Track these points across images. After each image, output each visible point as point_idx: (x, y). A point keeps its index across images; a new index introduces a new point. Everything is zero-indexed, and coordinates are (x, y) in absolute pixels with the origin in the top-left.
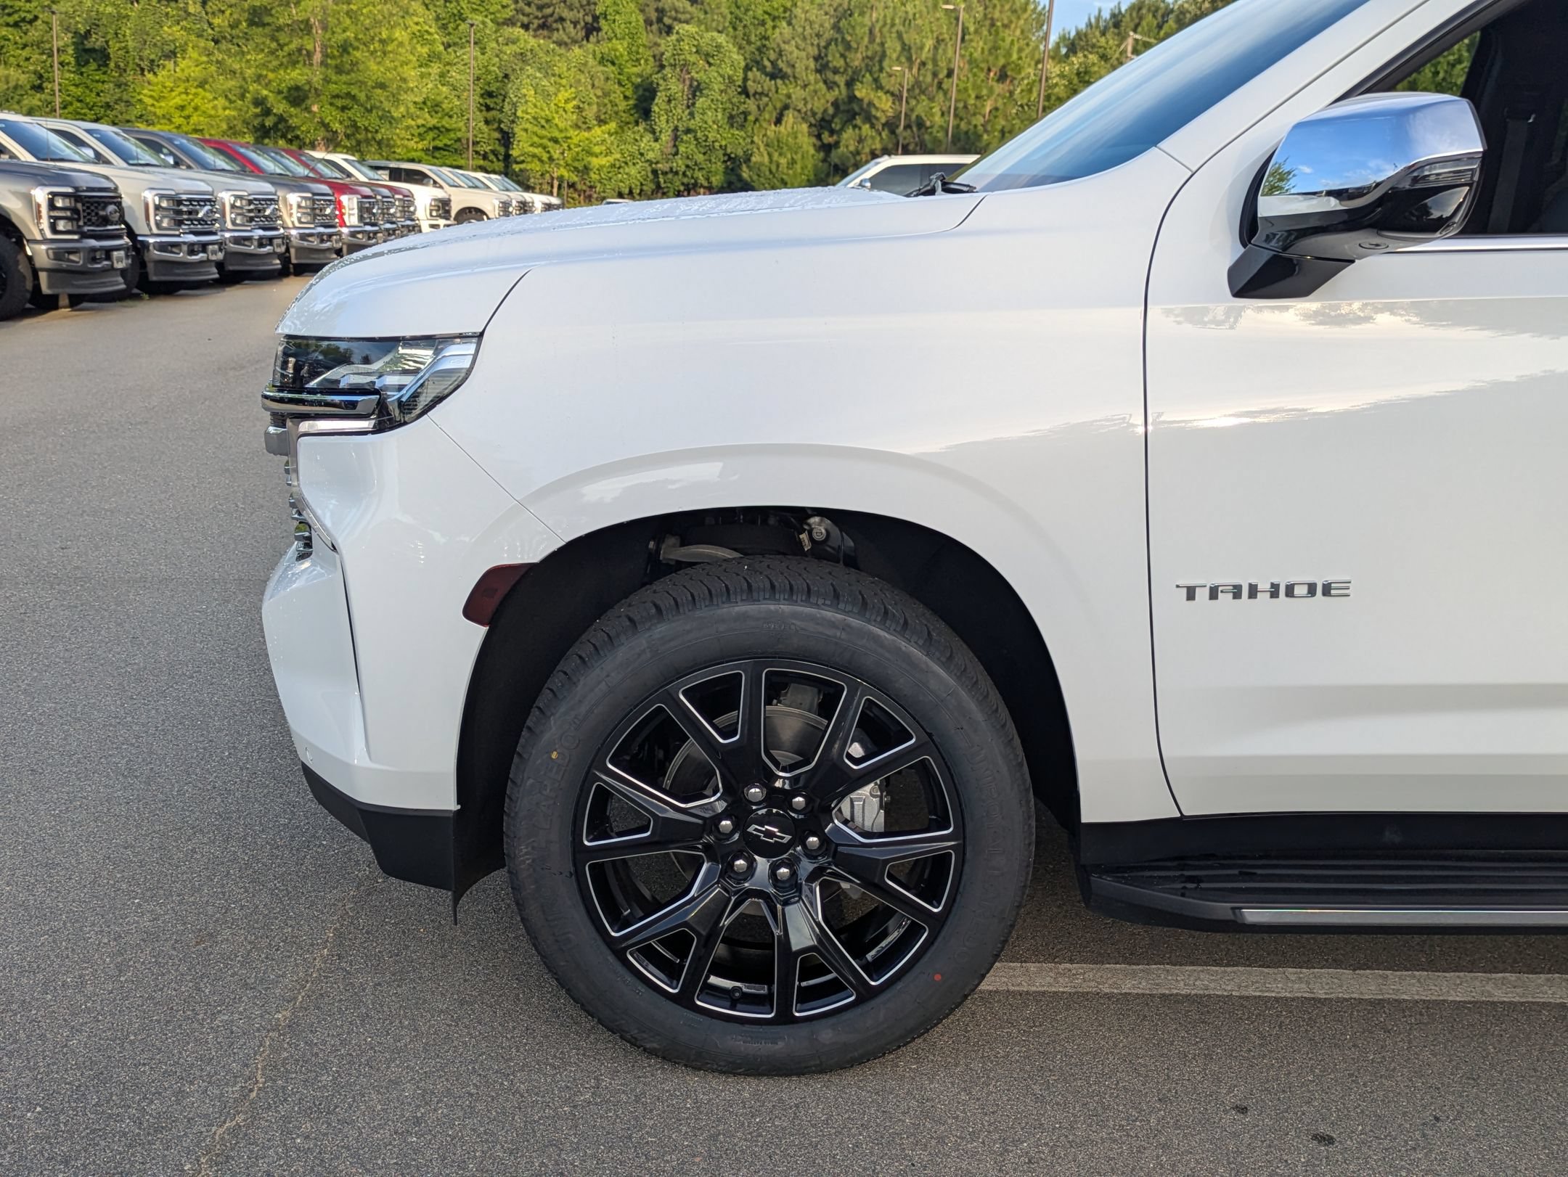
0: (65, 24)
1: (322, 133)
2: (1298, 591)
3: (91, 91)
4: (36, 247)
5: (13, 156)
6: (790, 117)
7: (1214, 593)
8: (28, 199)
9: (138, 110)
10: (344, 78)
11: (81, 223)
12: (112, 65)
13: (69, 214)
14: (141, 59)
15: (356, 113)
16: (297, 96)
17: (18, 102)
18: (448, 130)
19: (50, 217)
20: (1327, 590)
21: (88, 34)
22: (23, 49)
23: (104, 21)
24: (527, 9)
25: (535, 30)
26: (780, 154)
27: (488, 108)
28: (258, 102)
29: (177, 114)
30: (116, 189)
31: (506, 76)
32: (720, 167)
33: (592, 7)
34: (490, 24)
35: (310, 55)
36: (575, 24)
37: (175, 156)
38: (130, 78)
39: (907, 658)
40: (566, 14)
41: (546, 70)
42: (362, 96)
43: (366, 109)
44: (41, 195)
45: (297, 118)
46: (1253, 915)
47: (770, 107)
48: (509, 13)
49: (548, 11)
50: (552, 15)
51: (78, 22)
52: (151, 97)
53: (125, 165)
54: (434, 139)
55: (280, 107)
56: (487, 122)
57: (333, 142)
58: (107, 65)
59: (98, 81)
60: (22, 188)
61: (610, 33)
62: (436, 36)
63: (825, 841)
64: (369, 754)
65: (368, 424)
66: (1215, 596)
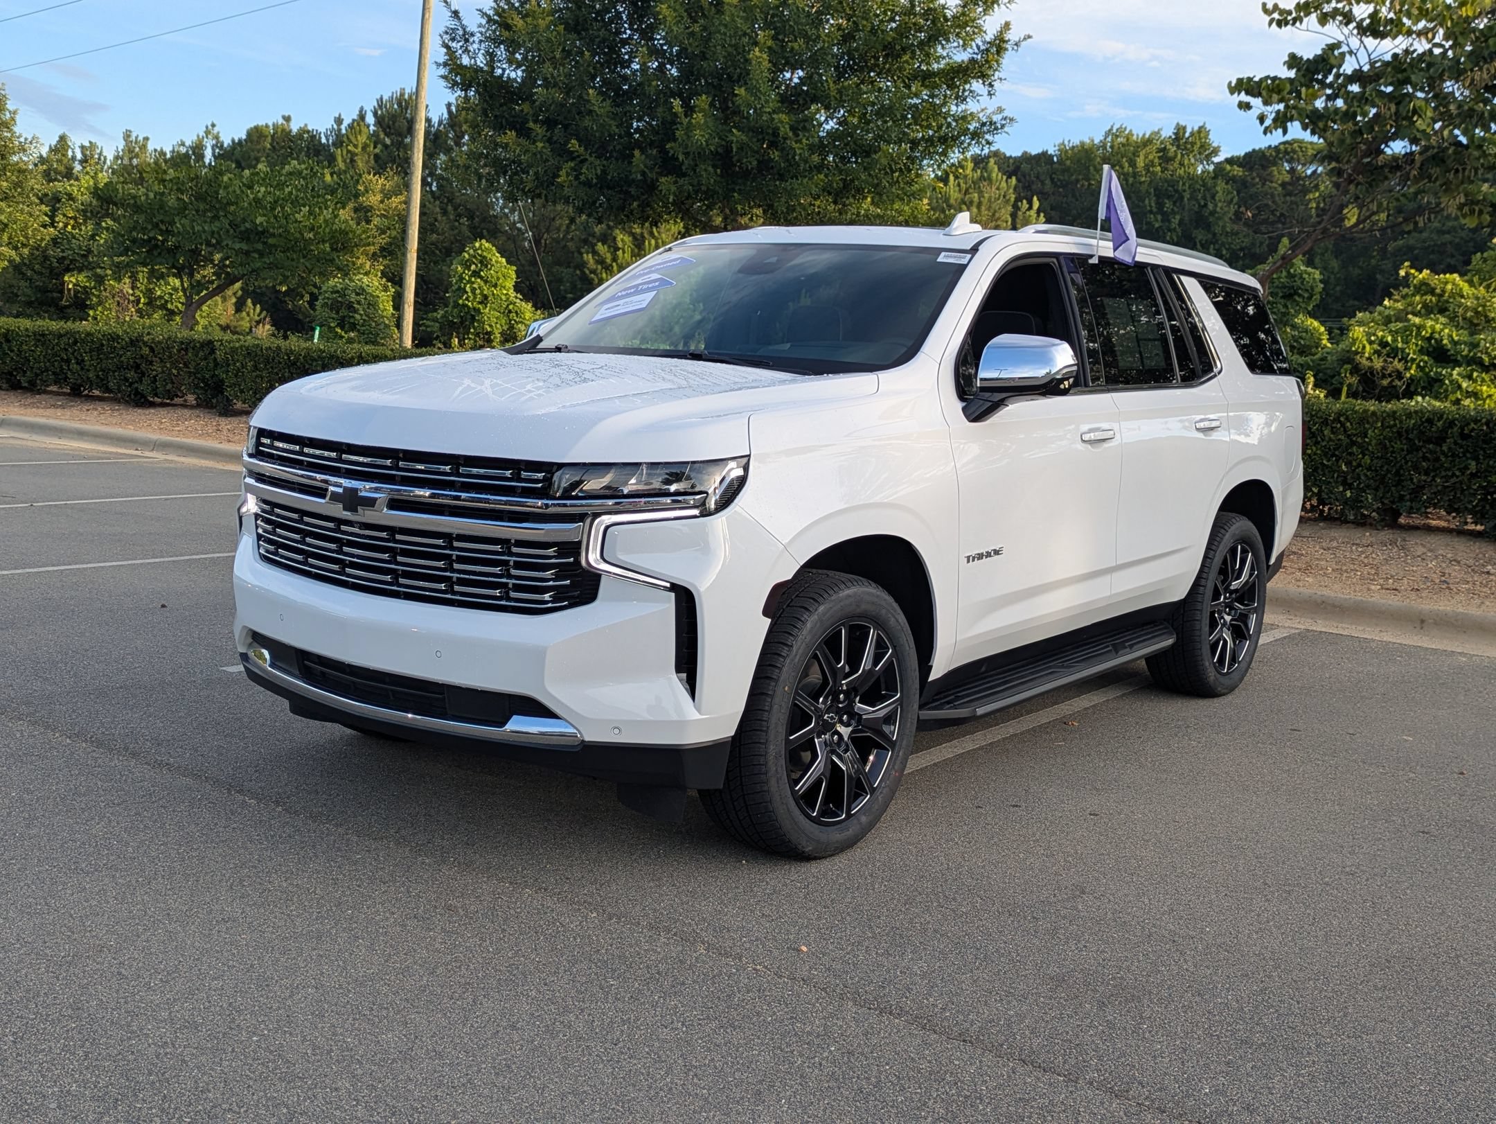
63: (853, 715)
64: (699, 710)
65: (696, 512)
66: (973, 560)
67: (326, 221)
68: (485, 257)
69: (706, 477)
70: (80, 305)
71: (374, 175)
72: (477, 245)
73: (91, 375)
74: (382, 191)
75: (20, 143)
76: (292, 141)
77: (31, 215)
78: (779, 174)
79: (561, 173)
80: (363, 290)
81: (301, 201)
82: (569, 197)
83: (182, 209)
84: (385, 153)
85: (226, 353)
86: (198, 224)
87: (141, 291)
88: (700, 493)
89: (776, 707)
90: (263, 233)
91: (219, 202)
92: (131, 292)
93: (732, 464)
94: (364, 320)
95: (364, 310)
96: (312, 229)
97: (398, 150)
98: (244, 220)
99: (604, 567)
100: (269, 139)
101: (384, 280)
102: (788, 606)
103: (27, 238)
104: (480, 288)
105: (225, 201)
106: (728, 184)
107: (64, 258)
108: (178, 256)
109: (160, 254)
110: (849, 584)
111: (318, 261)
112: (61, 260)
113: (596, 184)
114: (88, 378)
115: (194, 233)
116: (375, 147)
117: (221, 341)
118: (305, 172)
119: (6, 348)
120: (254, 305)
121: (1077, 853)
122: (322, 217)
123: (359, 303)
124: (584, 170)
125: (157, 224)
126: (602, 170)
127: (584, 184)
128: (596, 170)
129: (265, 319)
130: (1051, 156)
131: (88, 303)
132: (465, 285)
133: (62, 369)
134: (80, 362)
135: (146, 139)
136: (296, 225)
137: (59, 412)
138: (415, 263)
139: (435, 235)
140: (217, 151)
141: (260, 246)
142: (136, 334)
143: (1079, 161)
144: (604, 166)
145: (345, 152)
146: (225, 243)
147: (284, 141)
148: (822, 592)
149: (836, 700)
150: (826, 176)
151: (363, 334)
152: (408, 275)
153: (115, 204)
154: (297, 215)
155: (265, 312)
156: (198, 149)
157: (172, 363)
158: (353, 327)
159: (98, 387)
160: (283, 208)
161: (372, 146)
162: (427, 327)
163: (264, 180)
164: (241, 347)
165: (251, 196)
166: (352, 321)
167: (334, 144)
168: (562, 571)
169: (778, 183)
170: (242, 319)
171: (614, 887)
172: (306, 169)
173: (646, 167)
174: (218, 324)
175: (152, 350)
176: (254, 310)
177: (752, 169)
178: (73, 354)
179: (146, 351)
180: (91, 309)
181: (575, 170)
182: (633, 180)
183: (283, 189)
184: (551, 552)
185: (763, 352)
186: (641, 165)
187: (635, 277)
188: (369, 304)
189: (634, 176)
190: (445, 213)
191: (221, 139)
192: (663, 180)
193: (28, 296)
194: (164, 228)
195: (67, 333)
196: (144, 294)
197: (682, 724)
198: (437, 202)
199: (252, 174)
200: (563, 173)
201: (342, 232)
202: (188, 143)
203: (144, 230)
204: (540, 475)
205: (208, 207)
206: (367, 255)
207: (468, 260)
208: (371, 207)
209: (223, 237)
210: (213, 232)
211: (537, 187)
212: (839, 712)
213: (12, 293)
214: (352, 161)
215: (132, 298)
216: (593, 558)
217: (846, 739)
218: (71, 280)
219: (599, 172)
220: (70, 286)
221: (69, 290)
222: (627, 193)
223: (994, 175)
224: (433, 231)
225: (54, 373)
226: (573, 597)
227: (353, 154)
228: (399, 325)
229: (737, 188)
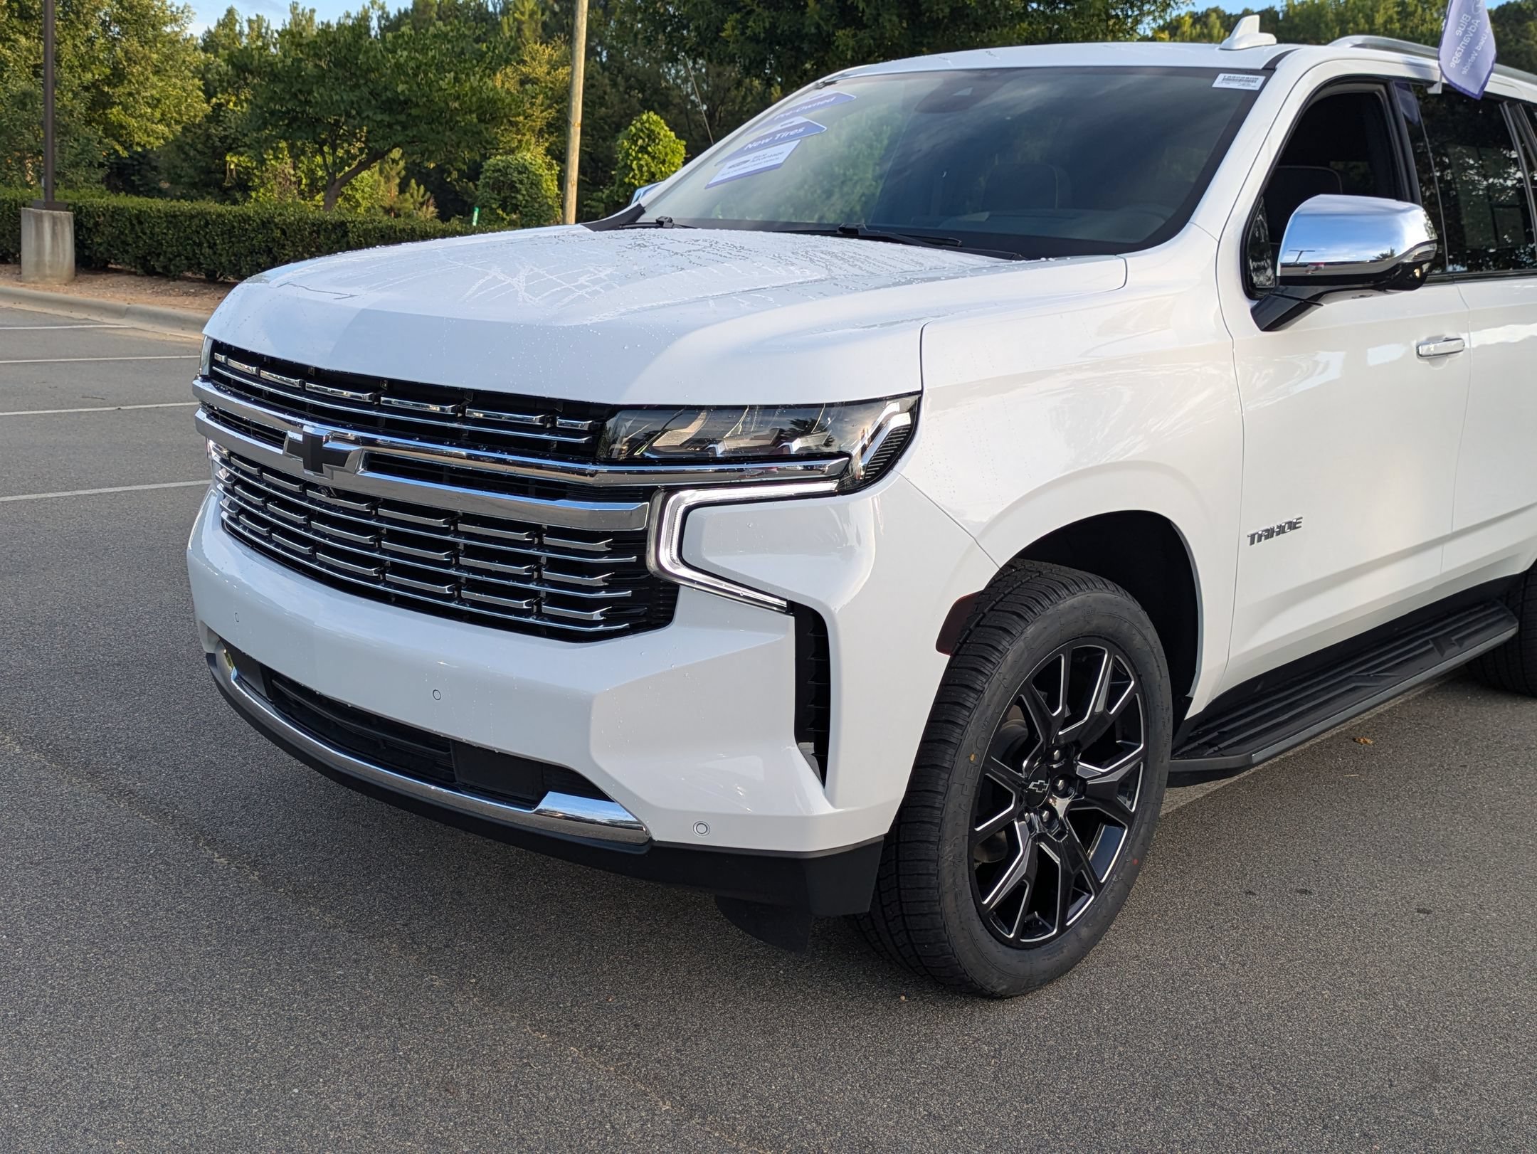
7: (1260, 537)
63: (1073, 780)
64: (831, 800)
65: (831, 486)
66: (1259, 540)
67: (472, 88)
68: (652, 131)
69: (849, 427)
70: (244, 185)
71: (541, 45)
72: (645, 117)
73: (223, 260)
74: (549, 62)
75: (172, 12)
76: (458, 10)
77: (185, 90)
78: (976, 24)
79: (726, 26)
80: (526, 168)
81: (446, 67)
82: (735, 54)
83: (321, 78)
84: (554, 20)
85: (359, 236)
86: (337, 93)
87: (303, 172)
88: (841, 454)
89: (955, 787)
90: (406, 102)
91: (359, 68)
92: (292, 172)
93: (893, 407)
94: (527, 201)
95: (526, 190)
96: (457, 98)
97: (567, 18)
98: (386, 89)
99: (684, 572)
100: (435, 8)
101: (549, 157)
102: (978, 625)
103: (179, 113)
104: (647, 165)
105: (364, 67)
106: (914, 37)
107: (226, 137)
108: (318, 130)
109: (299, 127)
110: (1074, 588)
111: (465, 134)
112: (223, 139)
113: (765, 39)
114: (221, 263)
115: (332, 104)
116: (543, 14)
117: (354, 222)
118: (451, 34)
119: (139, 230)
120: (418, 186)
121: (1411, 990)
122: (468, 84)
123: (521, 182)
124: (750, 23)
125: (296, 95)
126: (770, 23)
127: (750, 39)
128: (764, 22)
129: (428, 200)
130: (1277, 13)
131: (250, 184)
132: (632, 161)
133: (194, 254)
134: (212, 246)
135: (313, 11)
136: (440, 93)
137: (188, 300)
138: (578, 138)
139: (603, 109)
140: (383, 22)
141: (402, 118)
142: (267, 215)
143: (1308, 17)
144: (773, 17)
145: (511, 20)
146: (365, 115)
147: (450, 10)
148: (1032, 603)
149: (1048, 758)
150: (1030, 24)
151: (526, 216)
152: (571, 152)
153: (251, 72)
154: (441, 82)
155: (428, 194)
156: (364, 19)
157: (304, 247)
158: (515, 208)
159: (231, 273)
160: (426, 75)
161: (540, 13)
162: (592, 207)
163: (407, 43)
164: (374, 228)
165: (393, 61)
166: (514, 201)
167: (502, 13)
168: (621, 576)
169: (973, 34)
170: (406, 200)
171: (704, 1045)
172: (452, 31)
173: (821, 18)
174: (381, 206)
175: (284, 232)
176: (418, 191)
177: (944, 17)
178: (205, 237)
179: (277, 233)
180: (254, 190)
181: (741, 23)
182: (807, 35)
183: (427, 54)
184: (601, 545)
185: (949, 224)
186: (816, 17)
187: (773, 122)
188: (532, 183)
189: (806, 30)
190: (614, 84)
191: (387, 10)
192: (840, 33)
193: (191, 177)
194: (302, 98)
195: (198, 214)
196: (306, 175)
197: (805, 823)
198: (606, 74)
199: (395, 37)
200: (728, 26)
201: (492, 101)
202: (354, 14)
203: (281, 101)
204: (585, 424)
205: (348, 74)
206: (533, 131)
207: (635, 135)
208: (538, 79)
209: (363, 107)
210: (352, 103)
211: (699, 44)
212: (1052, 776)
213: (176, 173)
214: (519, 30)
215: (293, 179)
216: (664, 556)
217: (1061, 815)
218: (232, 160)
219: (767, 25)
220: (232, 167)
221: (231, 170)
222: (799, 49)
223: (1215, 31)
224: (601, 105)
225: (187, 258)
226: (637, 616)
227: (520, 23)
228: (563, 207)
229: (925, 41)
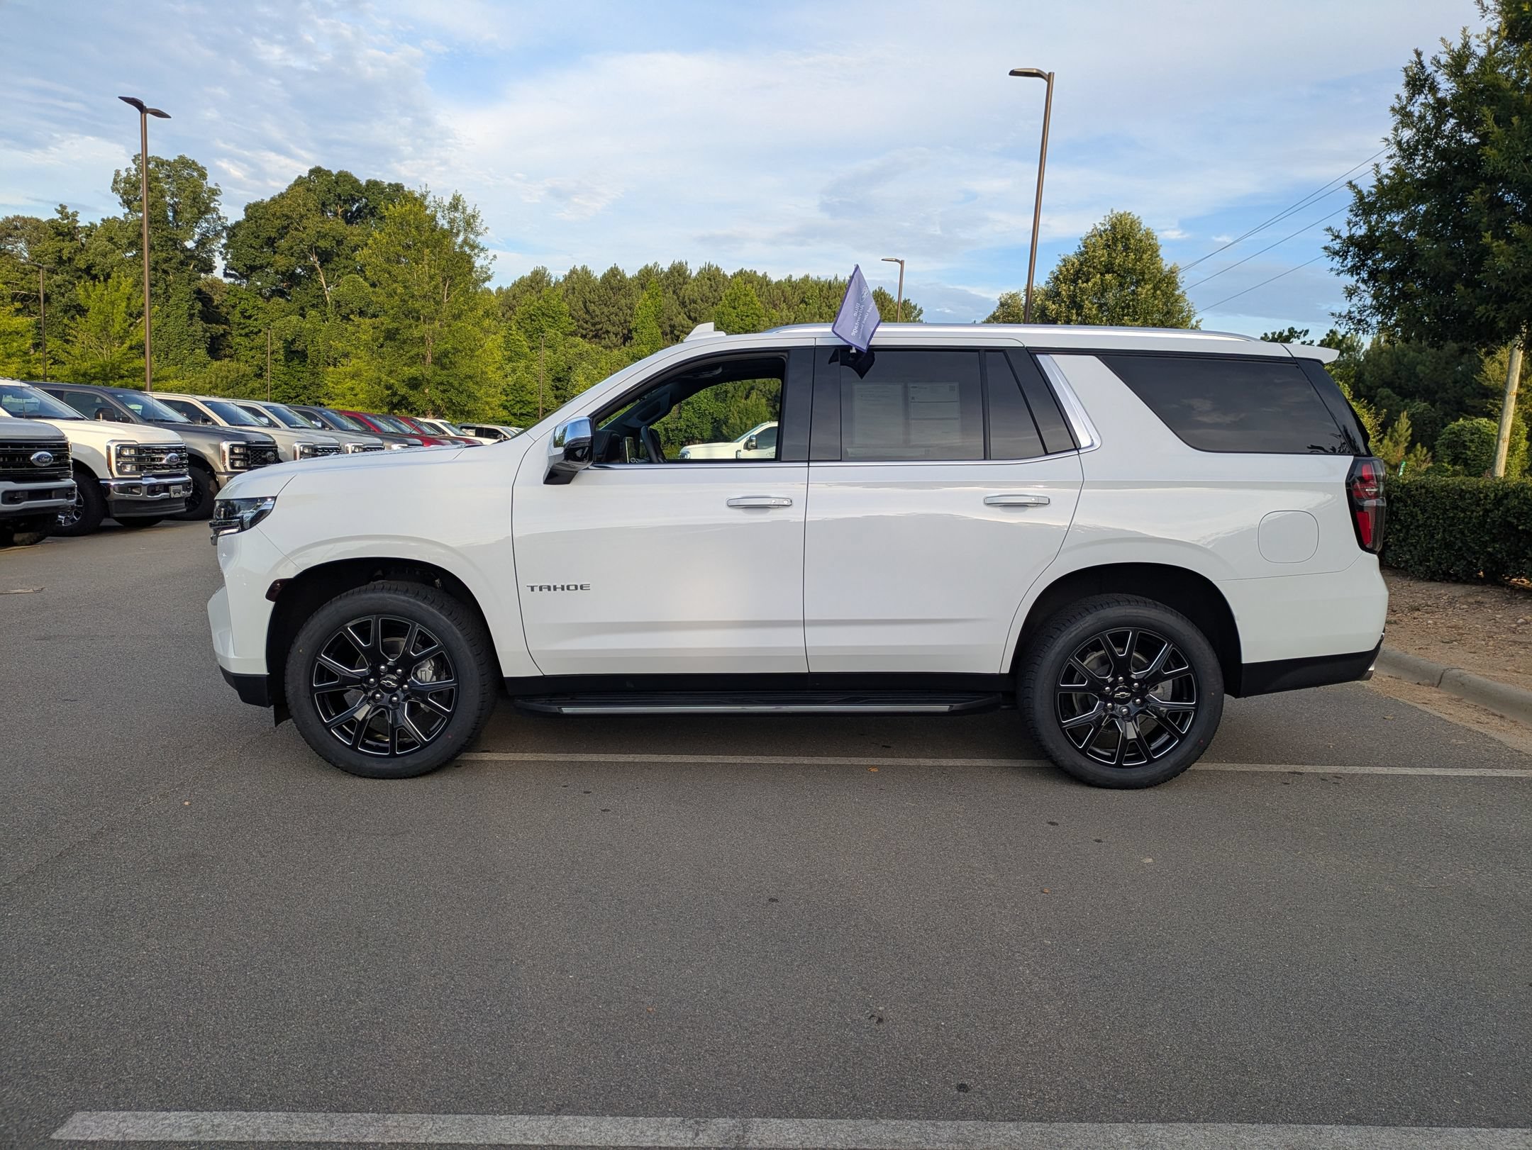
0: (279, 335)
1: (431, 406)
2: (571, 588)
3: (294, 378)
4: (221, 476)
5: (215, 423)
6: (754, 395)
7: (541, 589)
8: (218, 448)
9: (324, 391)
10: (445, 372)
11: (250, 462)
12: (309, 361)
13: (242, 457)
14: (328, 357)
15: (452, 394)
16: (414, 384)
17: (245, 385)
18: (530, 403)
19: (230, 459)
20: (582, 587)
21: (294, 341)
22: (250, 350)
23: (305, 333)
24: (585, 326)
25: (590, 339)
26: (748, 418)
27: (558, 389)
28: (389, 387)
29: (349, 392)
30: (274, 442)
31: (570, 368)
32: (709, 426)
33: (628, 324)
34: (560, 335)
35: (424, 358)
36: (616, 335)
37: (323, 422)
38: (321, 370)
39: (432, 614)
40: (610, 328)
41: (595, 364)
42: (456, 384)
43: (459, 391)
44: (225, 446)
45: (414, 396)
46: (566, 710)
47: (742, 388)
48: (573, 328)
49: (599, 327)
50: (601, 329)
51: (287, 334)
52: (333, 382)
53: (288, 428)
54: (520, 408)
55: (403, 391)
56: (556, 397)
57: (438, 413)
58: (305, 361)
59: (299, 372)
60: (214, 442)
61: (639, 341)
62: (524, 342)
64: (234, 653)
65: (237, 530)
166: (1462, 456)
